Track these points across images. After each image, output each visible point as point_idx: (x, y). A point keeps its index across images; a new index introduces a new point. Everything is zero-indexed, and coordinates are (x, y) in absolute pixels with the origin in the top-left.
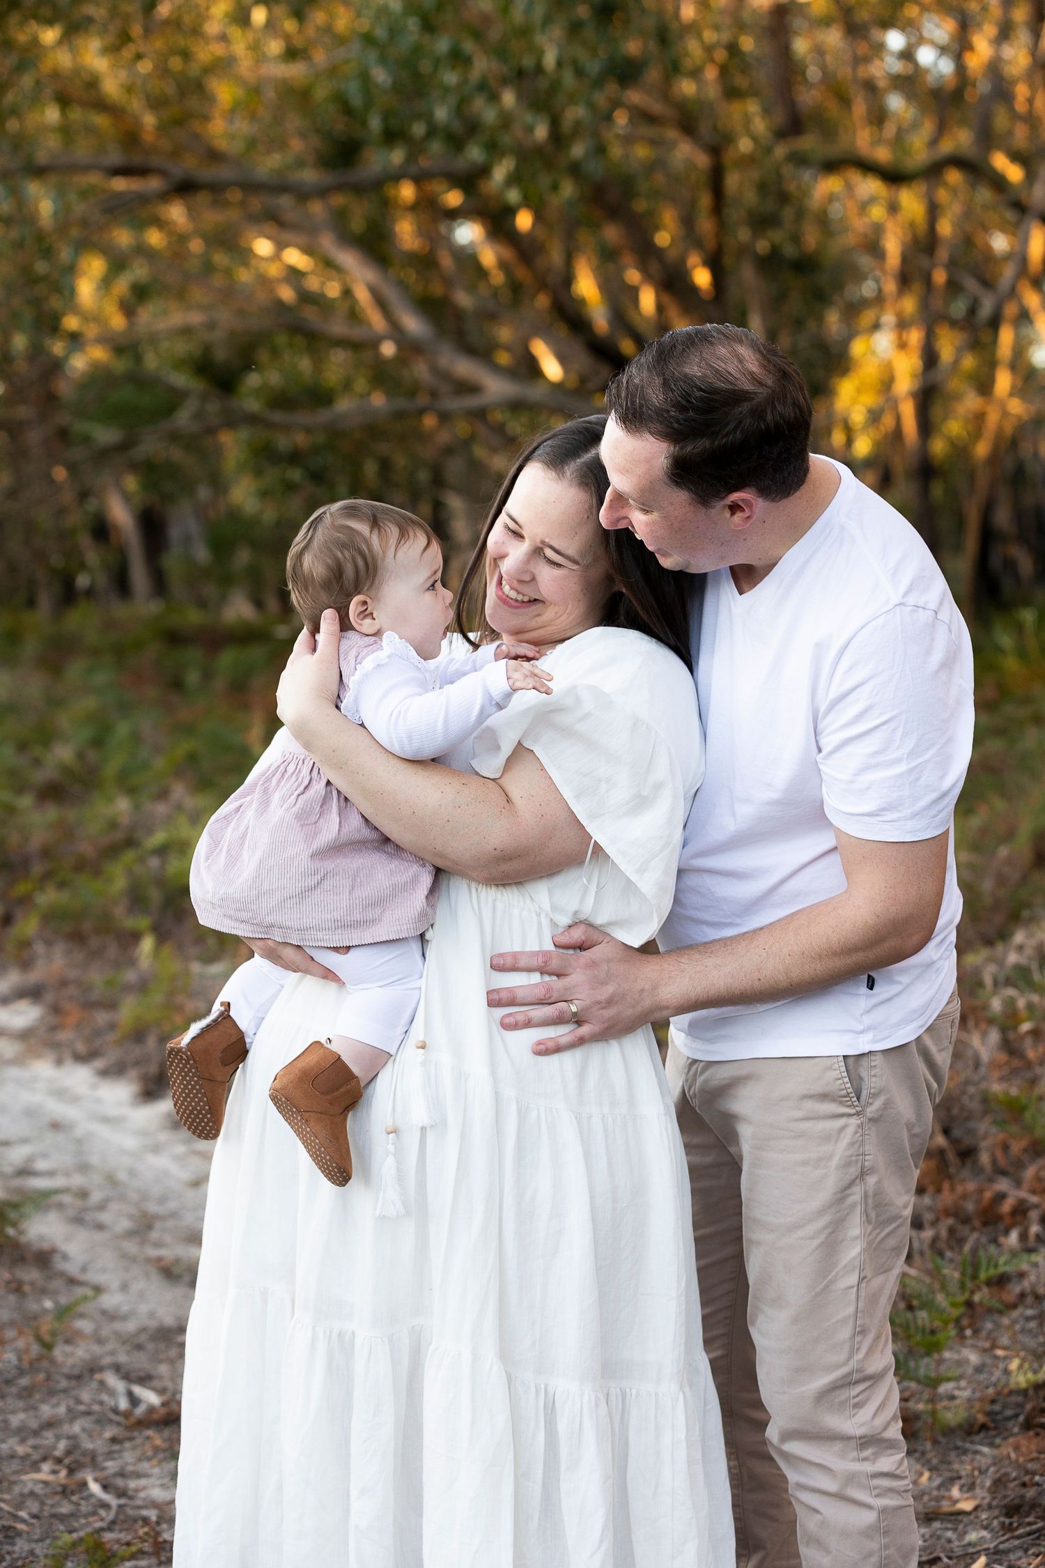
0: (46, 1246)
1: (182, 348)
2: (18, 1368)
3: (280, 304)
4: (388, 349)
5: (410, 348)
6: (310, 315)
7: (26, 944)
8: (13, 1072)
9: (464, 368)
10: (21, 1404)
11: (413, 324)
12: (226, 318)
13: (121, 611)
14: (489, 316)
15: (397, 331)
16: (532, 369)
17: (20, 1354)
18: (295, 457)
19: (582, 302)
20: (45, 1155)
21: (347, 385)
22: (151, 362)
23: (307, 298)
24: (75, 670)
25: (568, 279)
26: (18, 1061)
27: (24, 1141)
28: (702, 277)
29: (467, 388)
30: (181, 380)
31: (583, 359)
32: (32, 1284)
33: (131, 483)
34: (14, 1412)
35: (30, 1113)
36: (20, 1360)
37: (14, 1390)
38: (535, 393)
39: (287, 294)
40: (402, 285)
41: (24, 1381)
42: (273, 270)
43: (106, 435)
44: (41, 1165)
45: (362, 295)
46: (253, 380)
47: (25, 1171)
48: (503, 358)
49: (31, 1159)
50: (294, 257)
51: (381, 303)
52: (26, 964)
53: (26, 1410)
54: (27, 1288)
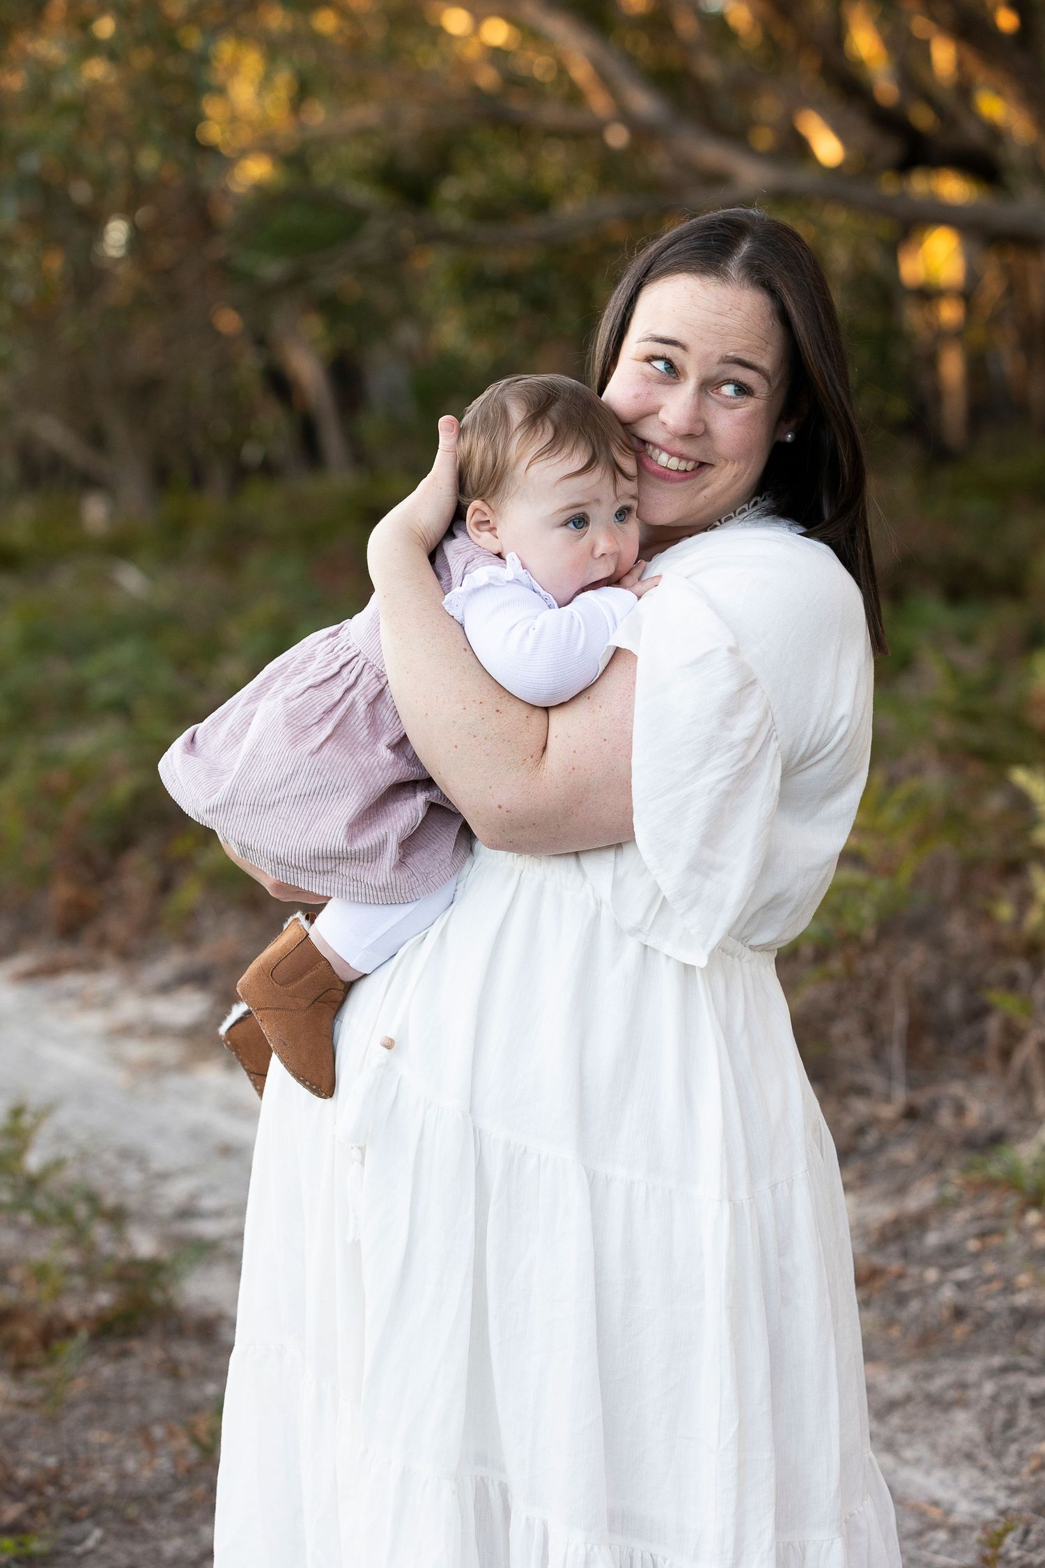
0: (210, 1311)
1: (357, 153)
2: (174, 1477)
3: (477, 91)
4: (617, 137)
5: (643, 133)
6: (518, 104)
7: (192, 915)
8: (175, 1082)
9: (711, 153)
10: (176, 1526)
11: (643, 102)
12: (413, 116)
13: (309, 487)
14: (743, 87)
15: (625, 116)
16: (799, 148)
17: (177, 1457)
18: (509, 282)
19: (860, 64)
20: (213, 1189)
21: (568, 186)
22: (324, 174)
23: (514, 81)
24: (256, 563)
25: (838, 33)
26: (182, 1067)
27: (186, 1171)
28: (1007, 20)
29: (716, 179)
30: (362, 194)
31: (865, 134)
32: (193, 1365)
33: (314, 326)
34: (168, 1537)
35: (196, 1134)
36: (175, 1465)
37: (167, 1508)
38: (800, 178)
39: (487, 78)
40: (630, 59)
41: (181, 1496)
42: (471, 52)
43: (272, 269)
44: (208, 1203)
45: (581, 72)
46: (451, 190)
47: (187, 1212)
48: (764, 138)
49: (193, 1197)
50: (497, 32)
51: (604, 79)
52: (190, 941)
53: (183, 1533)
54: (185, 1370)
